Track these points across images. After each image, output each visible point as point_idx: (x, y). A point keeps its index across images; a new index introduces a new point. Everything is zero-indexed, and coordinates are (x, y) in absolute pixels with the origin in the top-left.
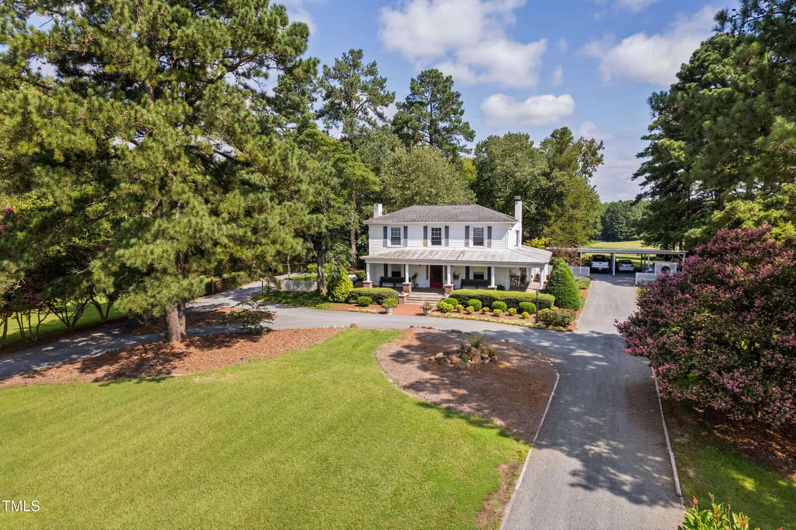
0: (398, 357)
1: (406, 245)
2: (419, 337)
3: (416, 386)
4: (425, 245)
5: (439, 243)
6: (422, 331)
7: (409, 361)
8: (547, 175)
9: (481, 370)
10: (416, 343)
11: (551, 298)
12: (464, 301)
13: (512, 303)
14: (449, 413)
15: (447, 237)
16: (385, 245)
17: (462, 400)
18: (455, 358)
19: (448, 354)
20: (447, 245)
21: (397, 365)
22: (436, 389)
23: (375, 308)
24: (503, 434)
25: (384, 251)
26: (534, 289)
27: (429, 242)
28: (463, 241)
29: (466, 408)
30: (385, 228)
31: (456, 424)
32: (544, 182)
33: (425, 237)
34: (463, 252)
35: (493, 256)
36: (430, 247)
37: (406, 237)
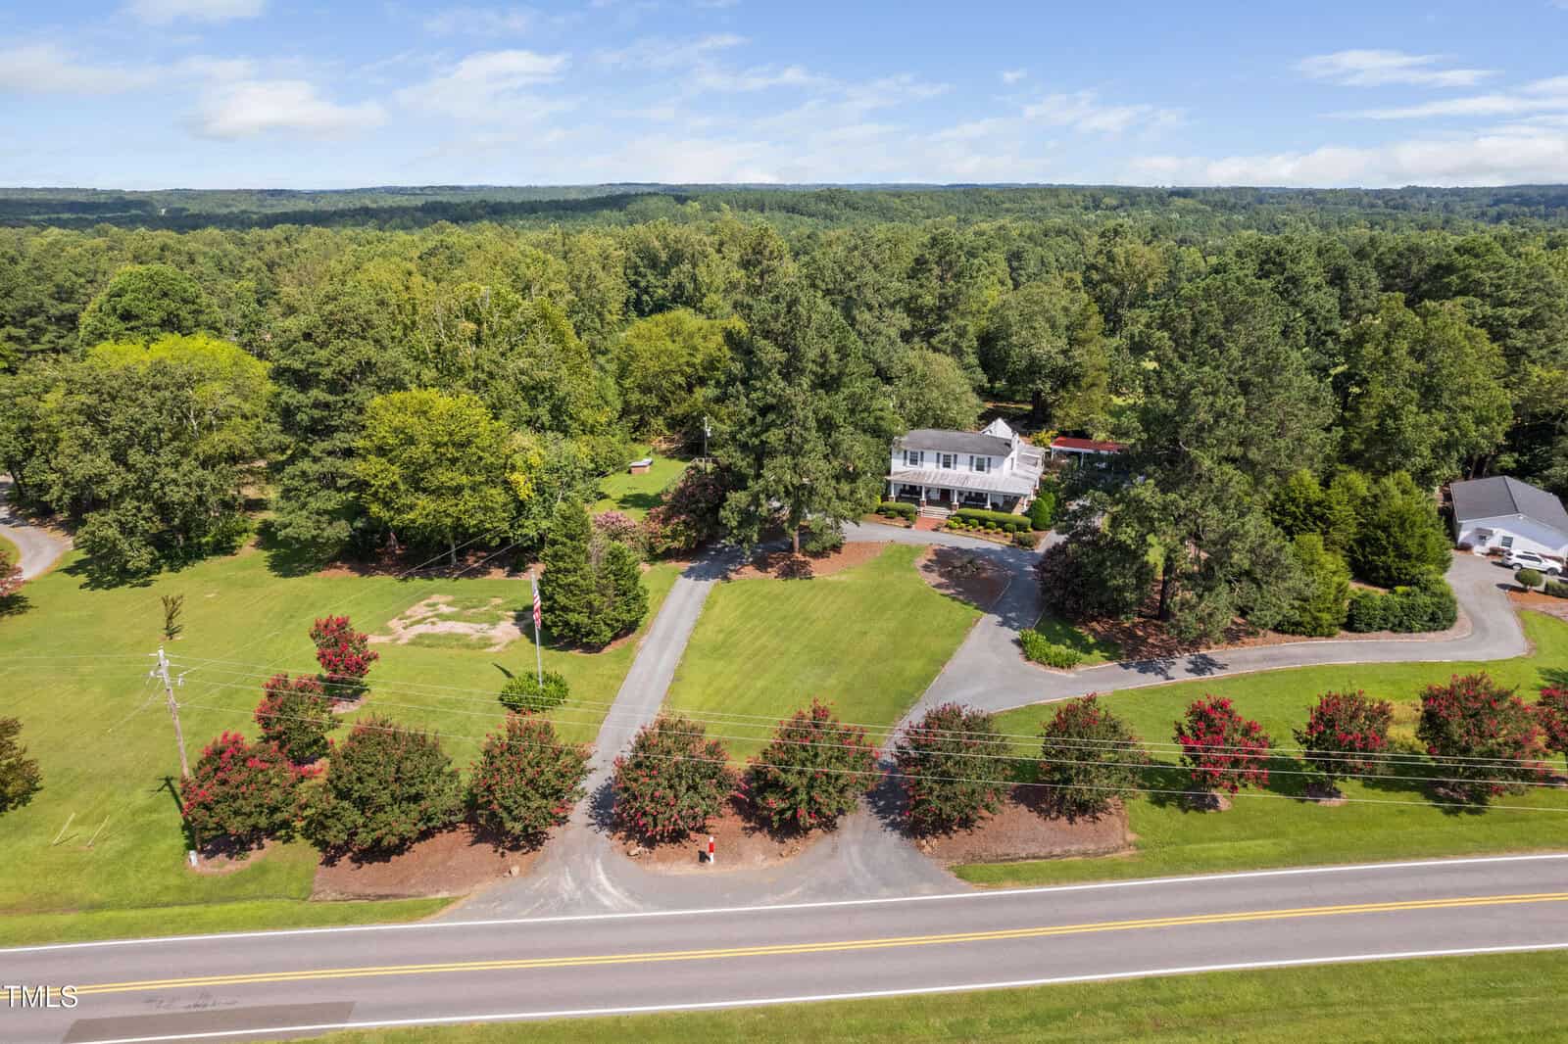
0: (926, 568)
1: (922, 466)
2: (937, 553)
3: (939, 586)
4: (938, 467)
5: (949, 467)
6: (937, 548)
7: (932, 571)
8: (1064, 352)
9: (973, 576)
10: (934, 558)
11: (1028, 520)
12: (966, 519)
13: (1001, 524)
14: (954, 599)
15: (955, 463)
16: (905, 464)
17: (960, 593)
18: (959, 571)
19: (954, 567)
20: (955, 468)
21: (927, 574)
22: (947, 587)
23: (900, 522)
24: (976, 608)
25: (904, 469)
26: (1018, 512)
27: (941, 465)
28: (968, 467)
29: (961, 597)
30: (905, 452)
31: (957, 604)
32: (1060, 360)
33: (938, 461)
34: (967, 478)
35: (990, 484)
36: (943, 470)
37: (922, 460)
